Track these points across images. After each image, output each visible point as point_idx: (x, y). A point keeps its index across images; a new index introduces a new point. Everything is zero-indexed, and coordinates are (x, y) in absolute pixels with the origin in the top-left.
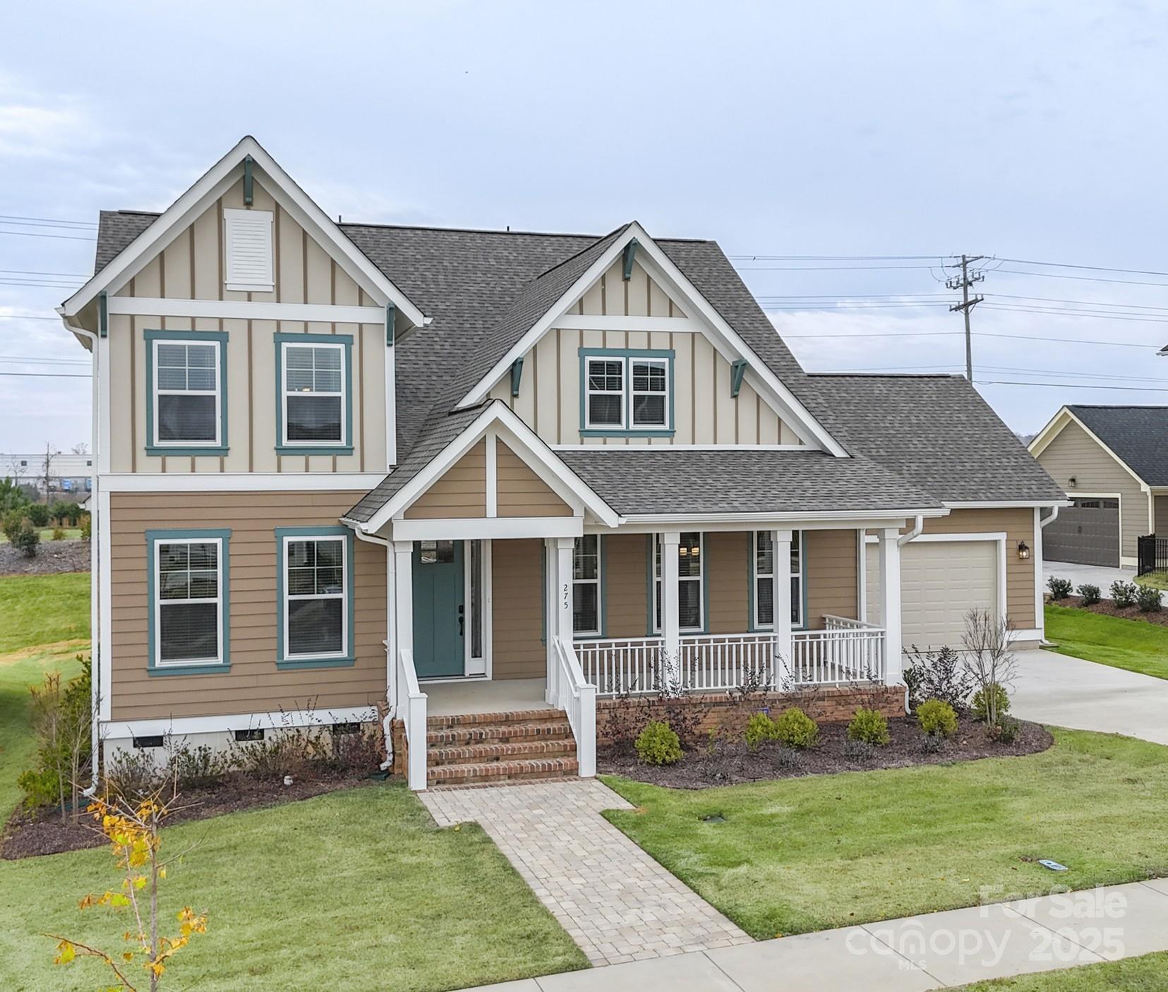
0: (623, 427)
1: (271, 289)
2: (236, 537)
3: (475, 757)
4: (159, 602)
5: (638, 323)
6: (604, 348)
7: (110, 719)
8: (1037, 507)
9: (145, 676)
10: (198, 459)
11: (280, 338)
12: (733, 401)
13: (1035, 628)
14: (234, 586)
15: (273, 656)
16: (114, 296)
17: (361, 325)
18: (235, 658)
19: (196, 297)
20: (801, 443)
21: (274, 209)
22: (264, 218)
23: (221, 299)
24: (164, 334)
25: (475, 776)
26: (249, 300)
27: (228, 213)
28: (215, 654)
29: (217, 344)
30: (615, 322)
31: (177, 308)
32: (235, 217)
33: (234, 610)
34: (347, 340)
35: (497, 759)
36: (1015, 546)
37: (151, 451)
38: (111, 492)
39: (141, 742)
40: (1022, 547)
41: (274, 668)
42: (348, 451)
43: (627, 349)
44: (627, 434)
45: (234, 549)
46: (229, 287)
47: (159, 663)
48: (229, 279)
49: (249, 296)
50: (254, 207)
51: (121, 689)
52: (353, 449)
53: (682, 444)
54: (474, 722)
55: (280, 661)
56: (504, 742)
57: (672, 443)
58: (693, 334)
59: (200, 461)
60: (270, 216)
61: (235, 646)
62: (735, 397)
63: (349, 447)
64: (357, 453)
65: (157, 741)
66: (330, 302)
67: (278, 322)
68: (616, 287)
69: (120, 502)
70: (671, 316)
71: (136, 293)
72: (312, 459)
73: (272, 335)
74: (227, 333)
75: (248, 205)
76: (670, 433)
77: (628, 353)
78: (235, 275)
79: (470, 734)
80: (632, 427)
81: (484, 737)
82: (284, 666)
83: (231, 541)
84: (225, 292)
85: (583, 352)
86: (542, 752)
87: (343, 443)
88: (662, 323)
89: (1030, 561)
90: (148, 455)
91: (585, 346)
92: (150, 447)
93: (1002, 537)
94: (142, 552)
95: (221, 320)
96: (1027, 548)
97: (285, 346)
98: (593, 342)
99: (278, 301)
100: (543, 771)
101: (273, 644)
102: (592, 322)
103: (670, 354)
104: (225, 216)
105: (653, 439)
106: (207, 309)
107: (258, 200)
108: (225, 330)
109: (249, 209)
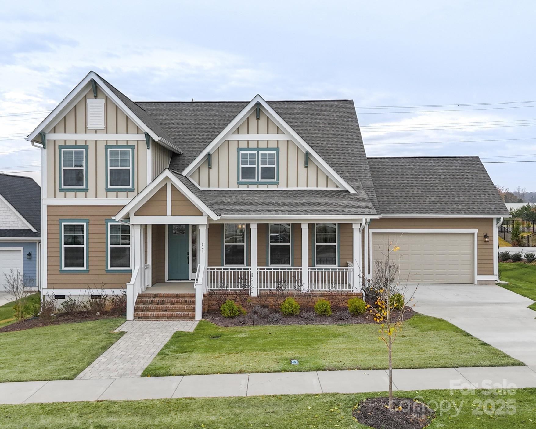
0: (256, 180)
1: (104, 128)
2: (91, 222)
3: (157, 309)
4: (63, 246)
5: (263, 137)
6: (248, 148)
7: (46, 288)
8: (495, 218)
9: (59, 273)
10: (67, 193)
11: (107, 147)
12: (306, 169)
13: (493, 275)
14: (90, 241)
15: (104, 268)
16: (49, 133)
17: (138, 141)
18: (90, 268)
19: (77, 132)
20: (337, 187)
21: (105, 98)
22: (101, 102)
23: (86, 133)
24: (66, 147)
25: (153, 316)
26: (96, 133)
27: (88, 101)
28: (83, 266)
29: (84, 150)
30: (253, 137)
31: (70, 137)
32: (91, 102)
33: (90, 250)
34: (132, 147)
35: (166, 311)
36: (483, 235)
37: (61, 190)
38: (47, 205)
39: (57, 297)
40: (486, 236)
41: (105, 272)
42: (132, 190)
43: (258, 148)
44: (258, 183)
45: (90, 227)
46: (88, 128)
47: (63, 268)
48: (89, 125)
49: (96, 131)
50: (98, 97)
51: (51, 277)
52: (134, 189)
53: (282, 187)
54: (164, 296)
55: (107, 270)
56: (172, 305)
57: (277, 187)
58: (288, 141)
59: (78, 193)
60: (103, 101)
61: (90, 263)
62: (306, 167)
63: (133, 188)
64: (136, 191)
65: (63, 297)
66: (126, 132)
67: (107, 141)
68: (253, 122)
69: (51, 209)
70: (278, 133)
71: (56, 132)
72: (119, 193)
73: (104, 146)
74: (88, 146)
75: (96, 97)
76: (277, 183)
77: (258, 149)
78: (91, 124)
79: (159, 301)
80: (260, 180)
81: (164, 302)
82: (108, 272)
83: (89, 224)
84: (87, 131)
85: (239, 150)
86: (184, 309)
87: (130, 187)
88: (273, 137)
89: (490, 243)
90: (60, 191)
91: (240, 147)
92: (60, 188)
93: (476, 231)
94: (58, 227)
95: (86, 141)
96: (488, 237)
97: (109, 150)
98: (243, 145)
99: (107, 133)
100: (181, 317)
101: (104, 263)
102: (243, 137)
103: (277, 149)
104: (87, 102)
105: (269, 185)
106: (81, 137)
107: (99, 96)
108: (87, 144)
109: (96, 98)
